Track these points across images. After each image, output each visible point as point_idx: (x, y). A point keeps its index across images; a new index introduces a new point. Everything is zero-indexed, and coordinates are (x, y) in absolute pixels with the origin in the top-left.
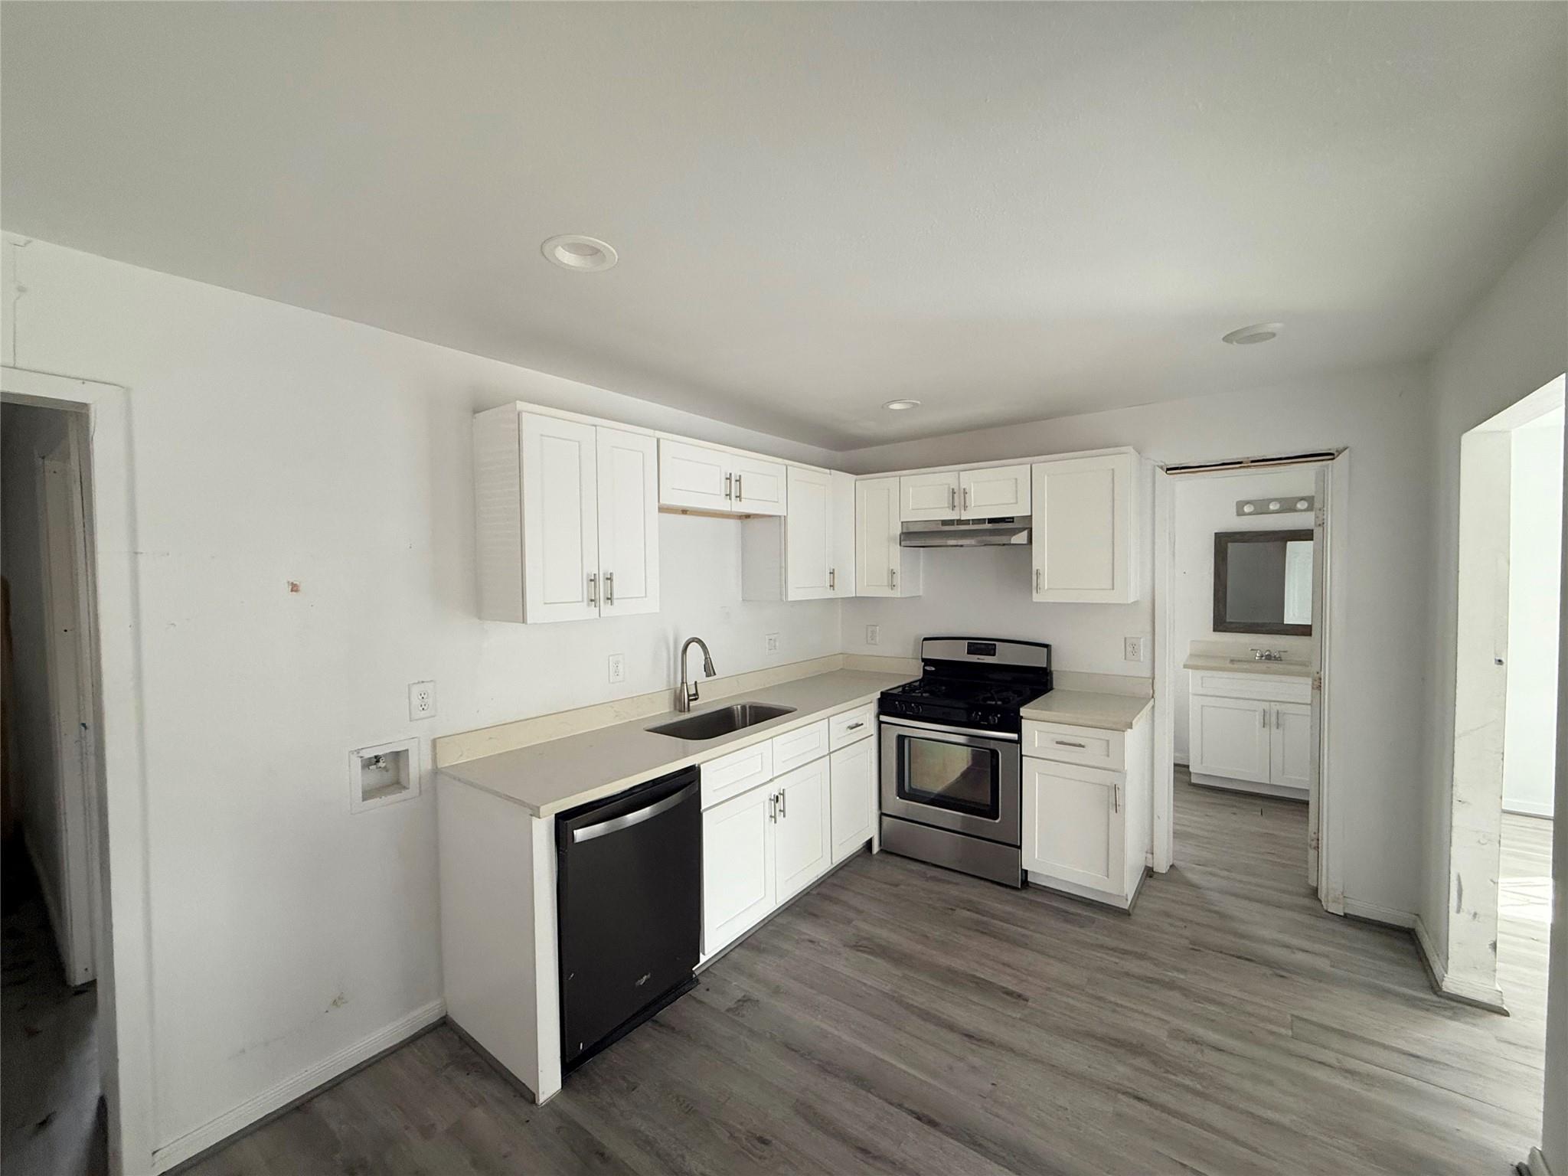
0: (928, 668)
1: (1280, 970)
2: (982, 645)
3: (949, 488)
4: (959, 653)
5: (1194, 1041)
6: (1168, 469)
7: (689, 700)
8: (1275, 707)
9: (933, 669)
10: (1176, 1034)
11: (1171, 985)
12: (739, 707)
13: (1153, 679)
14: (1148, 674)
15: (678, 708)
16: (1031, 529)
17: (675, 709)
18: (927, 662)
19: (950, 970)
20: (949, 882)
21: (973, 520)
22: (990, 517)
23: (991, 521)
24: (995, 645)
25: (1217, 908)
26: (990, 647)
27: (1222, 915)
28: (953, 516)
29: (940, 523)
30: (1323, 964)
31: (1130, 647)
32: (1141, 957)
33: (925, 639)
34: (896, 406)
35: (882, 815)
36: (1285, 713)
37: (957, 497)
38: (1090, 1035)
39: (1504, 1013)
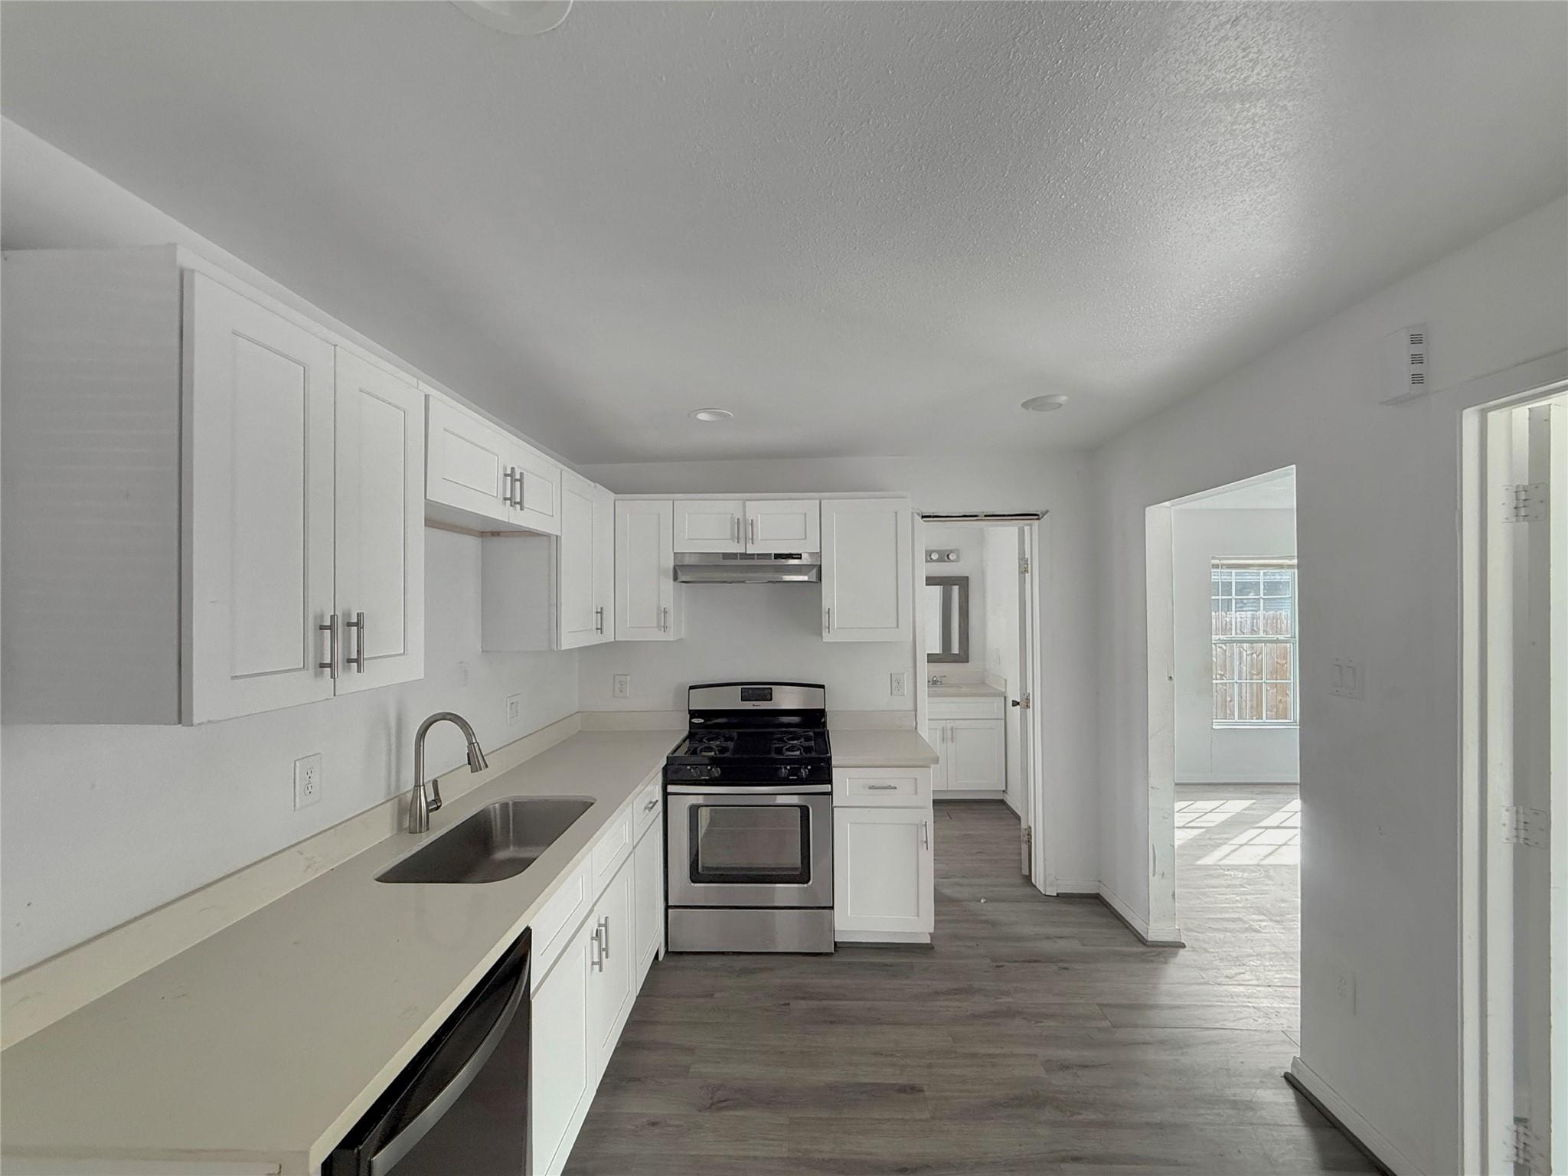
0: (695, 721)
1: (1061, 962)
2: (759, 690)
3: (732, 518)
4: (731, 701)
5: (1065, 1067)
6: (923, 517)
7: (429, 811)
8: (949, 725)
9: (702, 721)
10: (1051, 1066)
11: (1009, 1013)
12: (497, 805)
13: (916, 711)
14: (910, 706)
15: (406, 824)
16: (820, 568)
17: (400, 828)
18: (693, 714)
19: (832, 1087)
20: (762, 970)
21: (758, 554)
22: (776, 552)
23: (778, 556)
24: (771, 689)
25: (984, 918)
26: (766, 691)
27: (994, 924)
28: (738, 549)
29: (721, 556)
30: (1075, 945)
31: (895, 682)
32: (969, 991)
33: (691, 688)
34: (703, 416)
35: (667, 907)
36: (956, 729)
37: (742, 528)
38: (995, 1105)
39: (1183, 946)
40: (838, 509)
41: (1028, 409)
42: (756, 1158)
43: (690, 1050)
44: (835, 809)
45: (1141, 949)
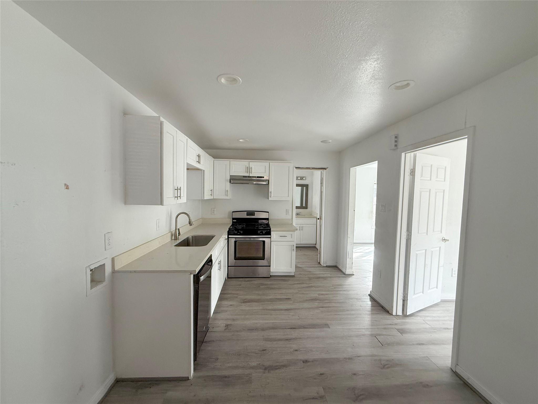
0: (234, 221)
1: (325, 278)
2: (251, 213)
3: (246, 167)
4: (244, 216)
5: (322, 294)
6: (296, 168)
7: (179, 235)
8: (301, 225)
9: (236, 221)
10: (319, 294)
11: (312, 287)
12: (191, 237)
13: (292, 219)
14: (291, 218)
15: (173, 238)
16: (269, 180)
17: (172, 239)
18: (233, 219)
19: (270, 299)
21: (252, 176)
22: (257, 176)
23: (258, 177)
24: (254, 213)
25: (307, 271)
26: (253, 213)
27: (310, 272)
28: (247, 175)
29: (242, 177)
30: (329, 275)
31: (287, 211)
32: (303, 283)
33: (233, 212)
34: (241, 140)
35: (228, 266)
36: (303, 227)
37: (249, 169)
38: (307, 300)
39: (354, 275)
40: (274, 165)
41: (322, 143)
42: (255, 309)
43: (237, 294)
44: (272, 242)
45: (345, 275)
